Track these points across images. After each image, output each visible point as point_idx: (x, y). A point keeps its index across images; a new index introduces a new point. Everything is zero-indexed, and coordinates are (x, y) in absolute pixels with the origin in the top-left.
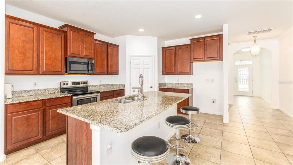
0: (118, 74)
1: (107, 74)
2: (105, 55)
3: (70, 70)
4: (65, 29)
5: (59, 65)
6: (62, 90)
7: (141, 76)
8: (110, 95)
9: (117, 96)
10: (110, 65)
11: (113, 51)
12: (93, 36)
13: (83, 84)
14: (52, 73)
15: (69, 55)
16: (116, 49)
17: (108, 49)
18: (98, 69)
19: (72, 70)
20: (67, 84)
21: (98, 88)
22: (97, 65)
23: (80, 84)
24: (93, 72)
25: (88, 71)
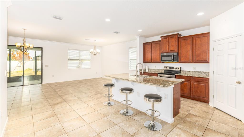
2: (191, 46)
5: (159, 58)
8: (187, 80)
9: (195, 82)
10: (197, 54)
11: (200, 41)
12: (176, 36)
13: (176, 69)
14: (156, 62)
15: (161, 52)
16: (207, 37)
17: (194, 41)
18: (183, 58)
19: (163, 60)
20: (166, 68)
21: (191, 74)
22: (182, 56)
23: (174, 69)
24: (177, 61)
25: (172, 60)
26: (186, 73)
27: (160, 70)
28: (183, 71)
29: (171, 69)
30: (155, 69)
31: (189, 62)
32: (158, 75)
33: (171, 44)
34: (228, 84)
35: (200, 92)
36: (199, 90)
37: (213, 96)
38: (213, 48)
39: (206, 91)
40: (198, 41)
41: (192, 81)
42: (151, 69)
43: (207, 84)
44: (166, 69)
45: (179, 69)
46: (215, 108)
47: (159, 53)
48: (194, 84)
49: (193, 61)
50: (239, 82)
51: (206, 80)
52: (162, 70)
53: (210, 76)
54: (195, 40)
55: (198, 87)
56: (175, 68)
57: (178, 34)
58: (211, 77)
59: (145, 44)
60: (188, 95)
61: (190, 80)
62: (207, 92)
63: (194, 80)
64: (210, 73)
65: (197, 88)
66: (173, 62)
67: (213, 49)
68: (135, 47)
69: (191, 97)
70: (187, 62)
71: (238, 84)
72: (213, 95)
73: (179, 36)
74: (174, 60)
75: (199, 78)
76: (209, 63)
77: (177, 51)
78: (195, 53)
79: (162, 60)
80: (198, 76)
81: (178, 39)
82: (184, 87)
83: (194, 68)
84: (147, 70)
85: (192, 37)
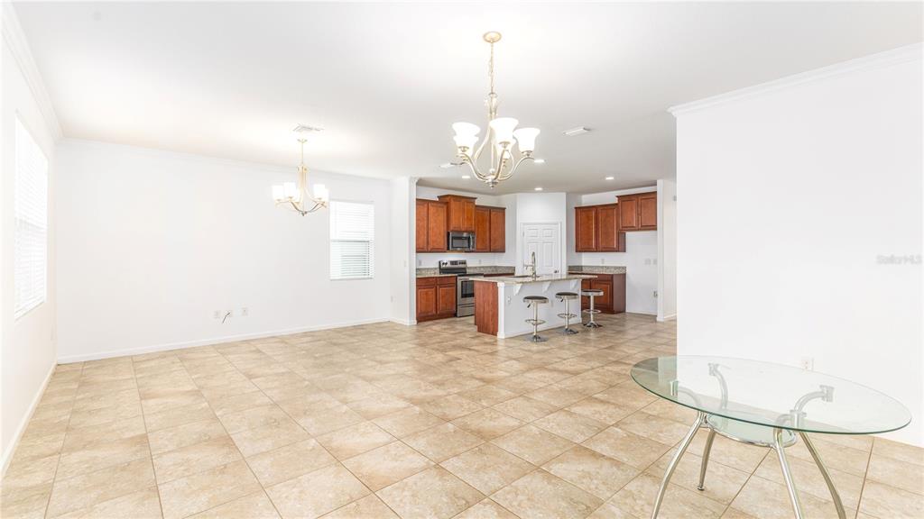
0: (504, 251)
1: (490, 251)
2: (488, 224)
3: (453, 247)
4: (448, 199)
5: (442, 242)
6: (442, 270)
7: (534, 253)
10: (494, 239)
11: (497, 218)
14: (436, 250)
15: (451, 229)
85: (490, 210)
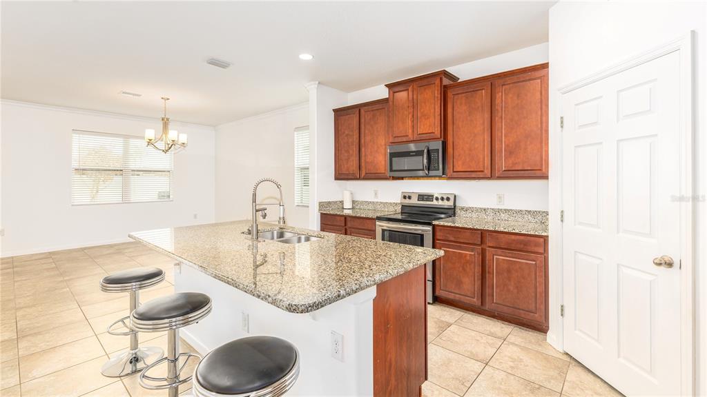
1: (491, 177)
8: (471, 242)
9: (499, 251)
10: (507, 146)
11: (518, 96)
12: (438, 82)
13: (440, 201)
14: (373, 176)
15: (391, 140)
16: (539, 80)
17: (497, 96)
18: (460, 163)
19: (394, 169)
20: (410, 198)
21: (490, 218)
22: (456, 153)
23: (435, 202)
24: (440, 172)
25: (423, 170)
26: (474, 215)
27: (391, 203)
28: (462, 209)
29: (423, 200)
30: (375, 200)
31: (481, 175)
32: (377, 223)
33: (422, 111)
34: (618, 265)
35: (516, 291)
36: (512, 283)
37: (562, 310)
38: (562, 118)
39: (536, 288)
40: (511, 95)
41: (489, 247)
42: (362, 203)
43: (541, 258)
44: (407, 201)
45: (451, 203)
46: (568, 359)
47: (383, 143)
48: (498, 259)
49: (493, 174)
50: (666, 259)
51: (537, 245)
52: (396, 204)
53: (550, 227)
54: (501, 94)
55: (509, 271)
56: (437, 199)
57: (445, 73)
58: (553, 233)
59: (339, 113)
60: (475, 300)
61: (482, 242)
62: (540, 289)
63: (495, 246)
64: (549, 217)
65: (505, 274)
66: (427, 177)
67: (562, 122)
68: (307, 127)
69: (487, 307)
70: (474, 175)
71: (662, 268)
72: (562, 306)
73: (446, 82)
74: (432, 167)
75: (513, 237)
76: (546, 177)
77: (439, 136)
78: (502, 144)
79: (391, 170)
80: (510, 230)
81: (445, 90)
82: (461, 269)
83: (500, 198)
84: (348, 205)
85: (492, 83)
